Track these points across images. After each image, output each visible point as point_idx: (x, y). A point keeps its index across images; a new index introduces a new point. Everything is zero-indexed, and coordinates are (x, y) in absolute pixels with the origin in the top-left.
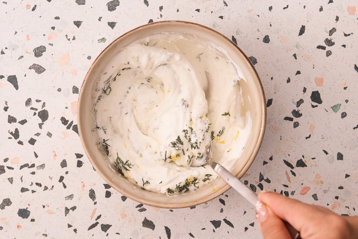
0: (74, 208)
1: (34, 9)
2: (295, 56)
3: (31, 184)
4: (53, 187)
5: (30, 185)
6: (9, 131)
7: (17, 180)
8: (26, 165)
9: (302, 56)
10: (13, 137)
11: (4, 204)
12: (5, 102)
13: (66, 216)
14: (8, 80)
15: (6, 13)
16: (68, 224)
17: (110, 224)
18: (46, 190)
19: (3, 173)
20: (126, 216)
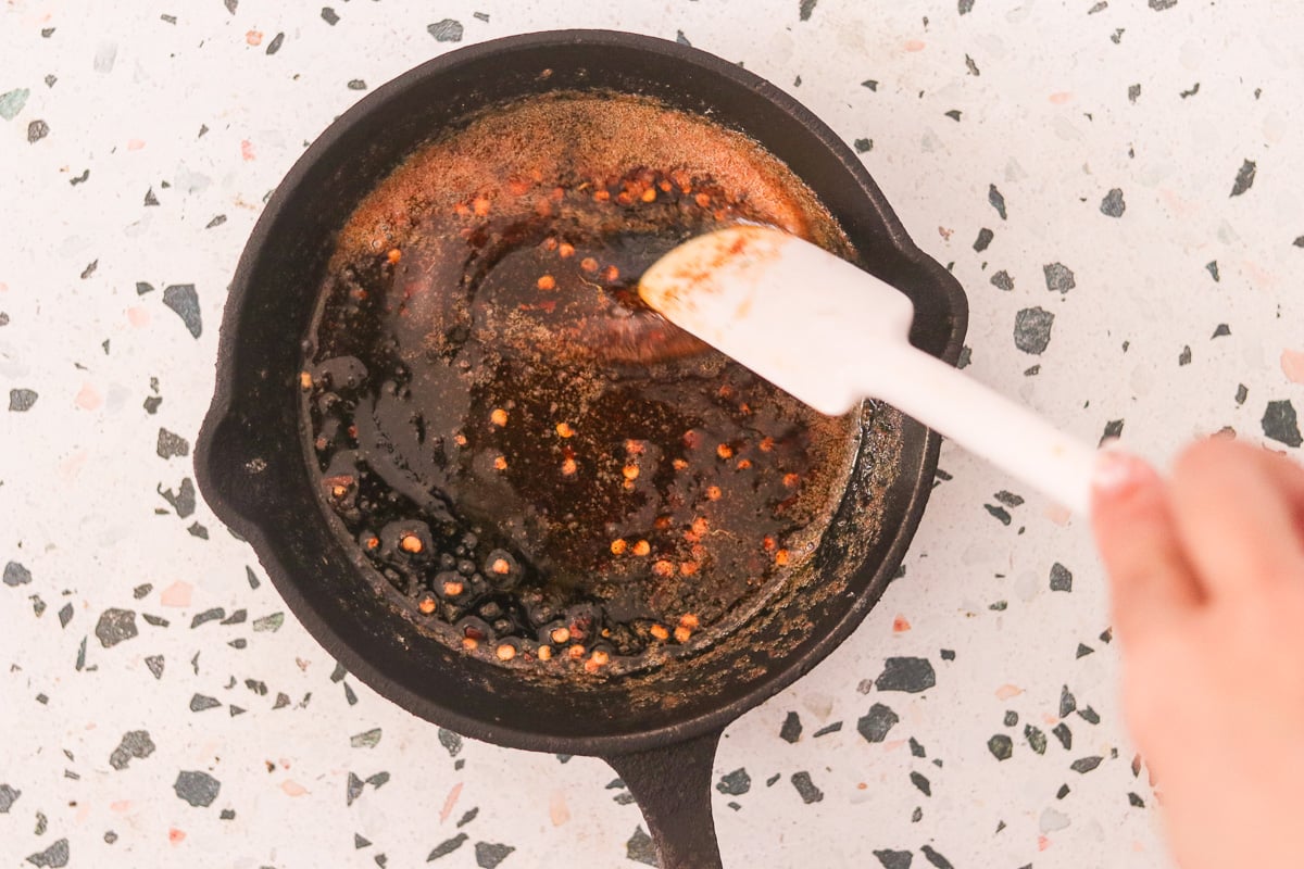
0: (380, 779)
1: (272, 49)
2: (1213, 268)
3: (228, 683)
4: (308, 697)
5: (226, 687)
6: (160, 486)
7: (176, 666)
8: (216, 614)
9: (1240, 272)
10: (172, 509)
11: (126, 751)
12: (152, 379)
13: (349, 804)
14: (164, 301)
15: (172, 55)
16: (357, 835)
17: (508, 844)
18: (283, 705)
19: (128, 638)
20: (568, 816)
